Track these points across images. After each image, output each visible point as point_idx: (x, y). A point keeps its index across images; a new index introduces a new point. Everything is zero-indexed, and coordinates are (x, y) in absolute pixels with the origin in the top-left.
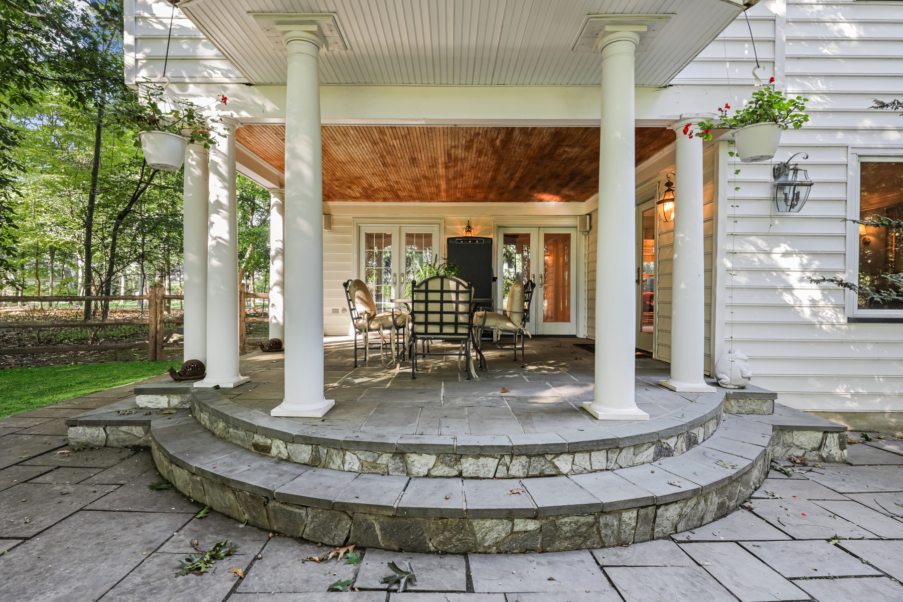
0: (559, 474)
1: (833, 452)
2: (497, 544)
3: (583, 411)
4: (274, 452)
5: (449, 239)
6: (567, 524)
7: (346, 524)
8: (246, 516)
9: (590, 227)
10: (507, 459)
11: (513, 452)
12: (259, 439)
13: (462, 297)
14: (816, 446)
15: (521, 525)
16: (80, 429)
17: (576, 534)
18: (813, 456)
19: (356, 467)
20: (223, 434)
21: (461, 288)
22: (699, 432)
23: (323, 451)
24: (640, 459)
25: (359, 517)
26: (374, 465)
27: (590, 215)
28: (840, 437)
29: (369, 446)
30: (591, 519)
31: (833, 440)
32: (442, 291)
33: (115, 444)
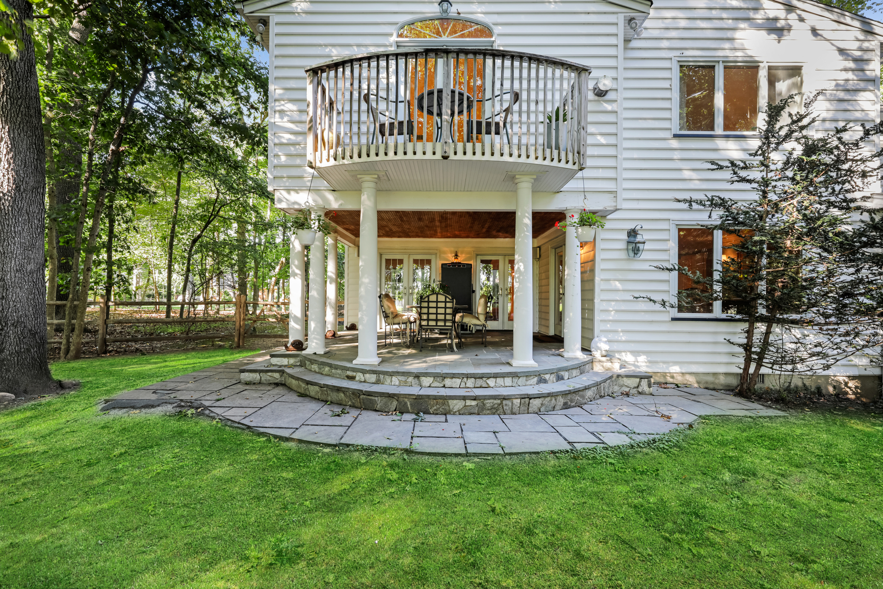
0: (489, 387)
1: (645, 389)
2: (459, 411)
3: (508, 363)
4: (357, 378)
5: (442, 265)
6: (489, 403)
7: (395, 403)
8: (350, 403)
9: (540, 256)
10: (465, 379)
11: (468, 376)
12: (350, 373)
13: (449, 305)
14: (636, 386)
15: (469, 403)
16: (247, 374)
17: (492, 408)
18: (634, 391)
19: (397, 383)
20: (329, 373)
21: (448, 300)
22: (566, 375)
23: (382, 376)
24: (529, 383)
25: (401, 399)
26: (406, 382)
27: (539, 247)
28: (648, 381)
29: (404, 374)
30: (499, 401)
31: (644, 383)
32: (437, 302)
33: (265, 382)
